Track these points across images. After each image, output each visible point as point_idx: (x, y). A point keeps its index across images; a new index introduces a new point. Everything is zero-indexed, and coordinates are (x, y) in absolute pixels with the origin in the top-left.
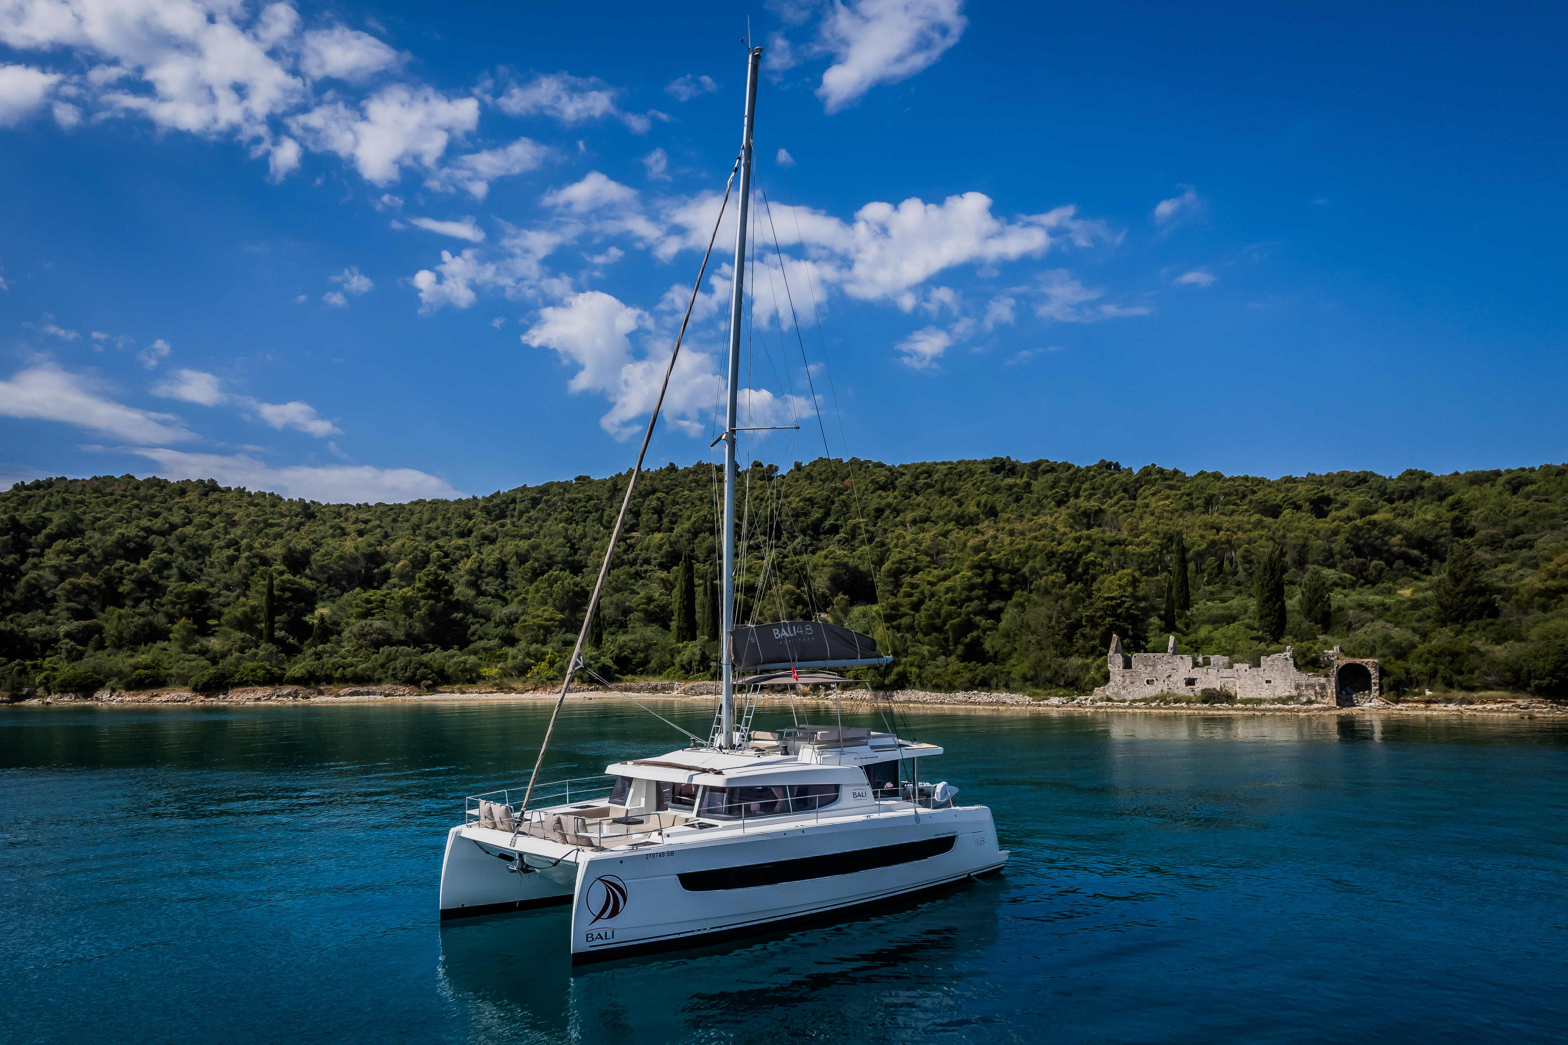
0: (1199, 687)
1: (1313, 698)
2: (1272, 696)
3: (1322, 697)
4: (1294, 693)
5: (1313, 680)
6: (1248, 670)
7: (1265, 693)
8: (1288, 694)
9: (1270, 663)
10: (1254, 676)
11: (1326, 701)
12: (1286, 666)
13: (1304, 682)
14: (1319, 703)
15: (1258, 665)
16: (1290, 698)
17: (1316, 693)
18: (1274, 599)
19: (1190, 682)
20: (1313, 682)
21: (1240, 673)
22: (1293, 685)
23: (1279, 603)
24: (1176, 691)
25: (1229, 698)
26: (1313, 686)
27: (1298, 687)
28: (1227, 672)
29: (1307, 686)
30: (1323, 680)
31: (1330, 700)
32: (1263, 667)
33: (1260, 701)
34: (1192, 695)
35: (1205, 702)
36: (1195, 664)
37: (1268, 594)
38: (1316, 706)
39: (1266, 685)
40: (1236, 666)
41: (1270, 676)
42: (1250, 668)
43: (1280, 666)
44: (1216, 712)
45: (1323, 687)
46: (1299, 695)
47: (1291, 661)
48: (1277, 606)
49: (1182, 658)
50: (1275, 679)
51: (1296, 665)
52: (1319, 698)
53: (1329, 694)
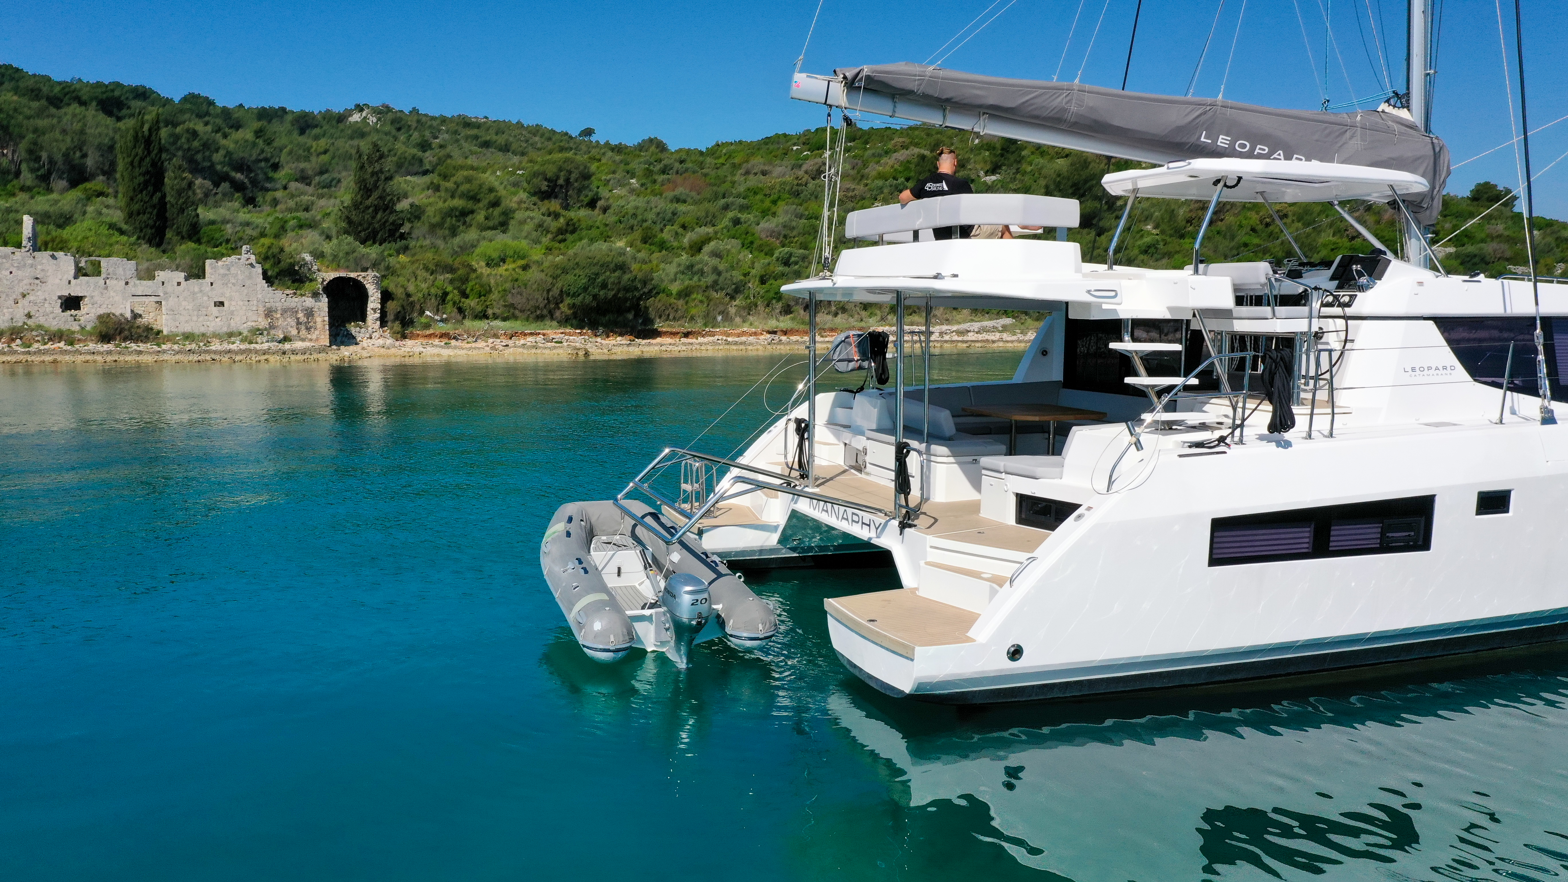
0: (88, 314)
1: (294, 332)
2: (225, 329)
3: (308, 329)
4: (263, 323)
5: (295, 302)
6: (183, 283)
7: (214, 323)
8: (253, 324)
9: (222, 271)
10: (194, 293)
11: (314, 337)
12: (250, 277)
13: (279, 305)
14: (303, 340)
15: (200, 274)
16: (258, 332)
17: (299, 323)
18: (150, 188)
19: (71, 303)
20: (293, 305)
21: (169, 287)
22: (261, 310)
23: (158, 194)
24: (42, 321)
25: (149, 334)
26: (294, 312)
27: (269, 313)
28: (145, 286)
29: (285, 311)
30: (309, 302)
31: (321, 334)
32: (208, 279)
33: (205, 338)
34: (75, 327)
35: (105, 338)
36: (80, 272)
37: (142, 179)
38: (298, 345)
39: (216, 310)
40: (161, 275)
41: (223, 295)
42: (187, 279)
43: (240, 277)
44: (129, 358)
45: (309, 313)
46: (272, 327)
47: (259, 269)
48: (155, 199)
49: (53, 257)
50: (231, 299)
51: (266, 277)
52: (303, 332)
53: (319, 325)
